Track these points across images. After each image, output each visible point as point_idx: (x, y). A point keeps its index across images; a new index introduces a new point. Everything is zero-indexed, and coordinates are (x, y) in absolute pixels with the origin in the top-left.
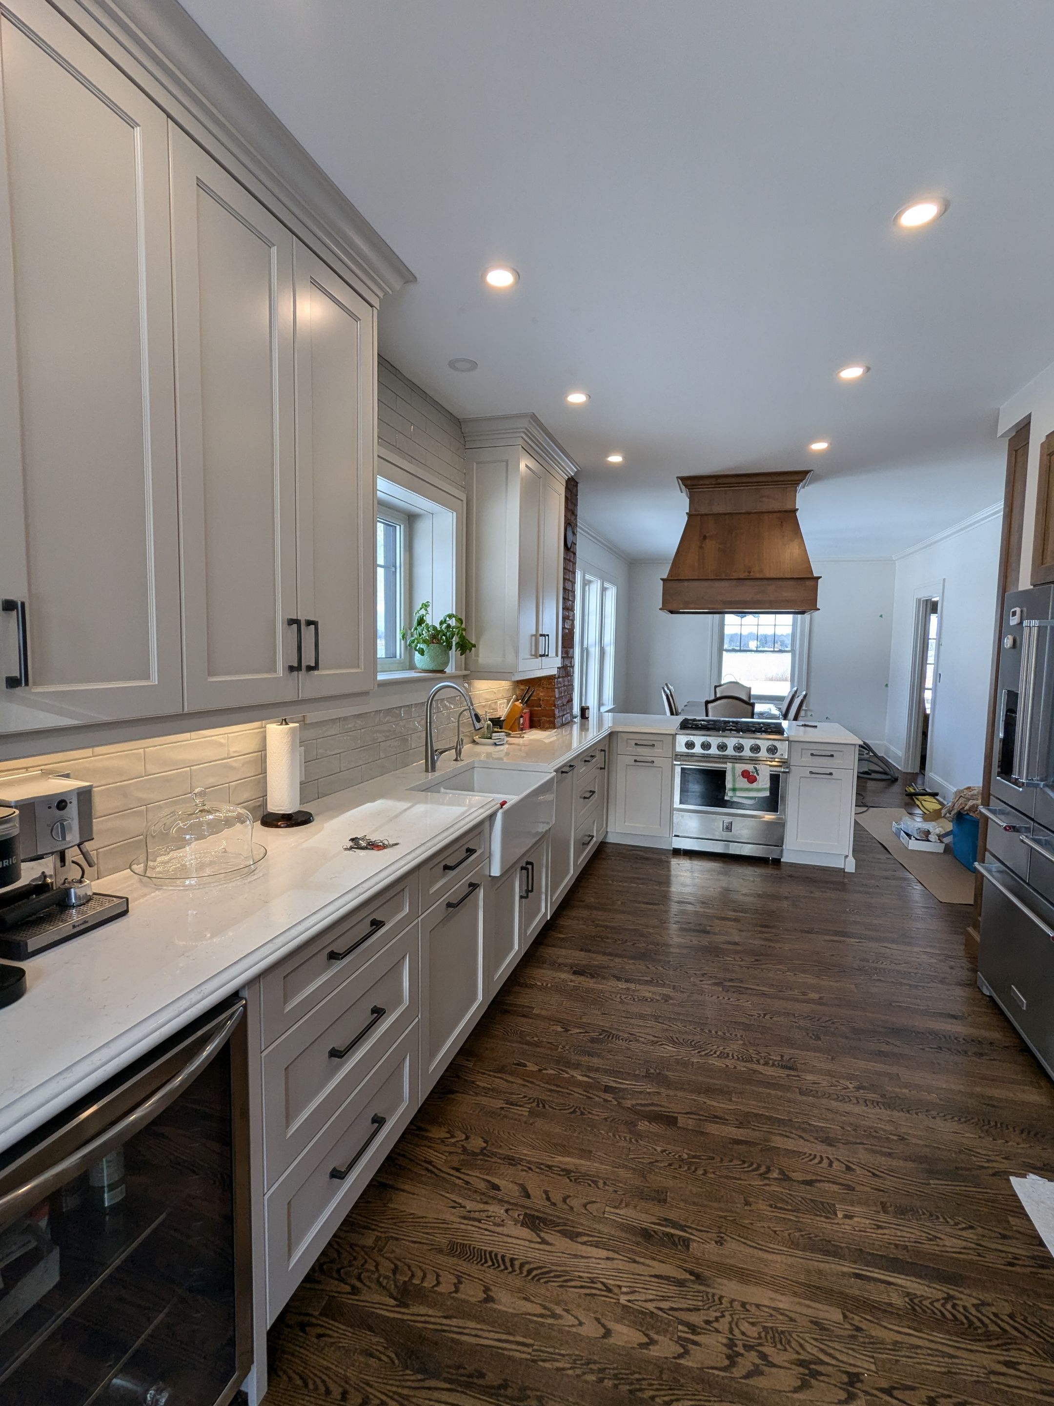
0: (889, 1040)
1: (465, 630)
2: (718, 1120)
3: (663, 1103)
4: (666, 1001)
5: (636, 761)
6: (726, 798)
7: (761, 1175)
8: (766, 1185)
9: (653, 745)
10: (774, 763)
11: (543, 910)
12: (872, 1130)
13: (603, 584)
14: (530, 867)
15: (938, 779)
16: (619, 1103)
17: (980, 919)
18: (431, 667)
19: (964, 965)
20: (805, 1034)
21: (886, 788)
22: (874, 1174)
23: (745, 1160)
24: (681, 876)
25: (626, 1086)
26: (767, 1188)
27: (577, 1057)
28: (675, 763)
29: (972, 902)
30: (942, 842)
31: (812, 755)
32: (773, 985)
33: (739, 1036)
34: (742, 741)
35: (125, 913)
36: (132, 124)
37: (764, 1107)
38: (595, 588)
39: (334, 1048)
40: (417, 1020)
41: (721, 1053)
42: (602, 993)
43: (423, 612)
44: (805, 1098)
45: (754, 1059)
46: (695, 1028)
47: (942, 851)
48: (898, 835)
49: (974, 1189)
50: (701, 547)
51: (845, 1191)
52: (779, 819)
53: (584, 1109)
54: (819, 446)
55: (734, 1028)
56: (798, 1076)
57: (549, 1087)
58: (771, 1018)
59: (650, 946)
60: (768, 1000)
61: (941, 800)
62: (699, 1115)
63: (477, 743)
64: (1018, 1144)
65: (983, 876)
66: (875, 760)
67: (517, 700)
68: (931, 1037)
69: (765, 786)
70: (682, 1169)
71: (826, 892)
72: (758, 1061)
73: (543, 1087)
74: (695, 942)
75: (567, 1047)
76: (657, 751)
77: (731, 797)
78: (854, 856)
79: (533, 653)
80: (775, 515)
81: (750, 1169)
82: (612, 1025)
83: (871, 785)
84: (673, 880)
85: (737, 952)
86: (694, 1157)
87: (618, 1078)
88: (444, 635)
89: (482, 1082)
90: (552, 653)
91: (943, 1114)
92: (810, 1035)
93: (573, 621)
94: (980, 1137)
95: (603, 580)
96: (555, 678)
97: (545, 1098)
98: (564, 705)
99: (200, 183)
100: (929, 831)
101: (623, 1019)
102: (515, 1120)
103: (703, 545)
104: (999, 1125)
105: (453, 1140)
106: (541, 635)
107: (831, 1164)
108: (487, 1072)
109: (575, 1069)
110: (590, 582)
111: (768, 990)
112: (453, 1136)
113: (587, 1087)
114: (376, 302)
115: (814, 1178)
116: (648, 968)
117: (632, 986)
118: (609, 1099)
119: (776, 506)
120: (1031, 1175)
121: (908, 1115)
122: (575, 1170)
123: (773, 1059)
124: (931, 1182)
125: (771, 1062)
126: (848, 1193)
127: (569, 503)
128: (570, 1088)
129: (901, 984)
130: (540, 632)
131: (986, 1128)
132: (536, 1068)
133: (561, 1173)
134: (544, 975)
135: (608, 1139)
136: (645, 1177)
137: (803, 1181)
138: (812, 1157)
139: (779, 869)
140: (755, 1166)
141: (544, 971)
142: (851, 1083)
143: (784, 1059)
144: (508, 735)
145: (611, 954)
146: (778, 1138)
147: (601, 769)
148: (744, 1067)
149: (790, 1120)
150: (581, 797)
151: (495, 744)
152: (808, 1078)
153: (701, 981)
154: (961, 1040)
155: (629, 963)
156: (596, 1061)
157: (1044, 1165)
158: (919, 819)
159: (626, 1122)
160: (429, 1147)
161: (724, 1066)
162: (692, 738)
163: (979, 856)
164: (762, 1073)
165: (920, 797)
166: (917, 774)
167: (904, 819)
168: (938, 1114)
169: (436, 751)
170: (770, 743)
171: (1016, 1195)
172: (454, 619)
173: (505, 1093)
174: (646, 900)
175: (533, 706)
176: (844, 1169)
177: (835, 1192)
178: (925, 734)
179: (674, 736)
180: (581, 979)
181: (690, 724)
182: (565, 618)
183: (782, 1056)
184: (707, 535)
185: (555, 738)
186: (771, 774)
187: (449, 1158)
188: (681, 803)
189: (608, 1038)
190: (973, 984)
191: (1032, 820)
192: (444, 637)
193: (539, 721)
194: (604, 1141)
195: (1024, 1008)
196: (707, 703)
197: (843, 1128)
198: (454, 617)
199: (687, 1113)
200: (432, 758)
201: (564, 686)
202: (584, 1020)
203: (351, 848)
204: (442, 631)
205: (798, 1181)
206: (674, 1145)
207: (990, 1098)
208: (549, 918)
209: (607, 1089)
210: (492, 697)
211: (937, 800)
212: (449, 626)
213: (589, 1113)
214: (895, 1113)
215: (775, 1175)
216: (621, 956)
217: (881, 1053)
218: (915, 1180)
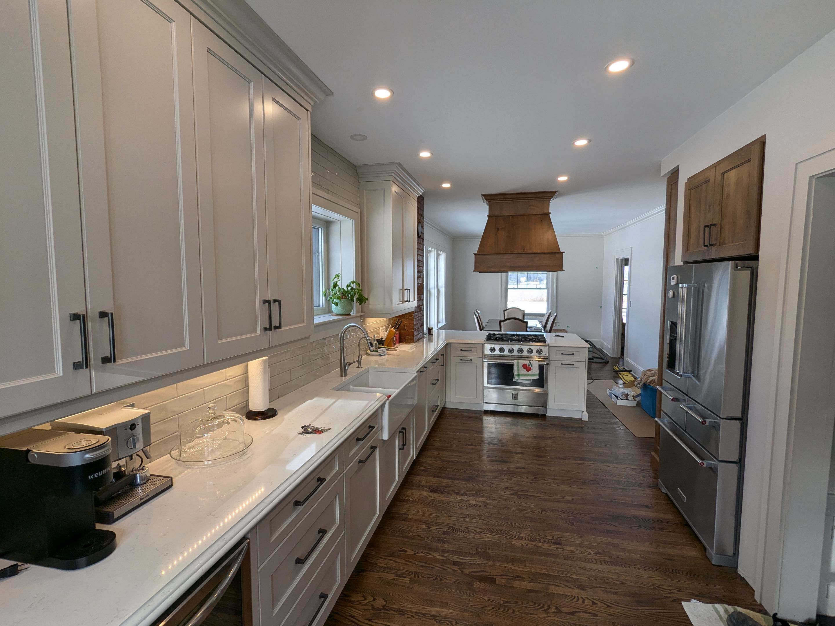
0: (612, 523)
1: (362, 290)
2: (519, 578)
3: (486, 570)
4: (485, 506)
5: (461, 360)
6: (514, 380)
7: (545, 610)
8: (549, 616)
9: (471, 350)
10: (540, 359)
11: (412, 454)
12: (605, 579)
13: (438, 252)
14: (404, 431)
15: (631, 361)
16: (462, 572)
17: (659, 448)
18: (342, 313)
19: (650, 475)
20: (565, 522)
21: (602, 368)
22: (607, 605)
23: (536, 602)
24: (490, 427)
25: (465, 561)
26: (549, 618)
27: (436, 544)
28: (484, 360)
29: (654, 437)
30: (635, 400)
31: (562, 354)
32: (545, 493)
33: (528, 526)
34: (522, 347)
35: (171, 486)
36: (170, 20)
37: (544, 569)
38: (433, 254)
39: (298, 558)
40: (344, 532)
41: (518, 537)
42: (448, 503)
43: (336, 280)
44: (567, 561)
45: (537, 539)
46: (503, 522)
47: (635, 405)
48: (611, 397)
49: (662, 611)
50: (496, 235)
51: (592, 617)
52: (545, 391)
53: (442, 576)
54: (563, 179)
55: (525, 521)
56: (562, 548)
57: (421, 564)
58: (545, 513)
59: (474, 472)
60: (543, 502)
61: (633, 374)
62: (508, 576)
63: (369, 355)
64: (685, 582)
65: (660, 425)
66: (595, 350)
67: (392, 327)
68: (635, 520)
69: (536, 373)
70: (500, 611)
71: (572, 433)
72: (540, 540)
73: (417, 564)
74: (500, 468)
75: (430, 539)
76: (474, 354)
77: (517, 380)
78: (587, 411)
79: (401, 300)
80: (537, 216)
81: (539, 607)
82: (455, 523)
83: (594, 365)
84: (485, 429)
85: (524, 473)
86: (507, 602)
87: (460, 556)
88: (349, 294)
89: (381, 563)
90: (412, 299)
91: (643, 567)
92: (568, 522)
93: (423, 278)
94: (664, 579)
95: (438, 250)
96: (413, 313)
97: (419, 571)
98: (419, 328)
99: (209, 51)
100: (628, 394)
101: (461, 519)
102: (402, 586)
103: (498, 234)
104: (674, 571)
105: (366, 602)
106: (406, 290)
107: (583, 601)
108: (383, 557)
109: (435, 552)
110: (430, 251)
111: (543, 496)
112: (365, 599)
113: (443, 562)
114: (309, 108)
115: (574, 610)
116: (474, 486)
117: (465, 498)
118: (457, 569)
119: (538, 211)
120: (693, 600)
121: (624, 568)
122: (438, 615)
123: (548, 539)
124: (639, 608)
125: (547, 541)
126: (594, 618)
127: (419, 210)
128: (433, 564)
129: (617, 488)
130: (405, 288)
131: (667, 573)
132: (412, 553)
133: (431, 618)
134: (413, 493)
135: (457, 594)
136: (479, 616)
137: (569, 612)
138: (573, 597)
139: (545, 420)
140: (541, 605)
141: (413, 491)
142: (592, 551)
143: (554, 538)
144: (388, 349)
145: (451, 479)
146: (553, 587)
147: (442, 365)
148: (532, 544)
149: (559, 576)
150: (431, 384)
151: (380, 355)
152: (568, 549)
153: (505, 492)
154: (651, 521)
155: (462, 484)
156: (447, 546)
157: (700, 594)
158: (621, 386)
159: (467, 583)
160: (352, 607)
161: (521, 545)
162: (493, 346)
163: (657, 413)
164: (542, 548)
165: (621, 373)
166: (619, 358)
167: (613, 387)
168: (641, 567)
169: (347, 363)
170: (539, 347)
171: (686, 613)
172: (355, 284)
173: (395, 569)
174: (470, 444)
175: (401, 330)
176: (591, 604)
177: (587, 618)
178: (623, 335)
179: (483, 345)
180: (435, 495)
181: (492, 337)
182: (418, 277)
183: (553, 537)
184: (500, 228)
185: (414, 349)
186: (539, 366)
187: (364, 613)
188: (488, 383)
189: (453, 531)
190: (655, 486)
191: (687, 395)
192: (349, 295)
193: (405, 338)
194: (455, 596)
195: (685, 501)
196: (501, 322)
197: (589, 579)
198: (355, 283)
199: (501, 575)
200: (345, 368)
201: (419, 317)
202: (438, 521)
203: (303, 433)
204: (348, 291)
205: (566, 613)
206: (495, 596)
207: (669, 555)
208: (415, 458)
209: (455, 563)
210: (377, 326)
211: (631, 374)
212: (352, 288)
213: (445, 579)
214: (617, 568)
215: (553, 610)
216: (458, 479)
217: (608, 531)
218: (630, 607)
